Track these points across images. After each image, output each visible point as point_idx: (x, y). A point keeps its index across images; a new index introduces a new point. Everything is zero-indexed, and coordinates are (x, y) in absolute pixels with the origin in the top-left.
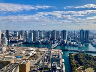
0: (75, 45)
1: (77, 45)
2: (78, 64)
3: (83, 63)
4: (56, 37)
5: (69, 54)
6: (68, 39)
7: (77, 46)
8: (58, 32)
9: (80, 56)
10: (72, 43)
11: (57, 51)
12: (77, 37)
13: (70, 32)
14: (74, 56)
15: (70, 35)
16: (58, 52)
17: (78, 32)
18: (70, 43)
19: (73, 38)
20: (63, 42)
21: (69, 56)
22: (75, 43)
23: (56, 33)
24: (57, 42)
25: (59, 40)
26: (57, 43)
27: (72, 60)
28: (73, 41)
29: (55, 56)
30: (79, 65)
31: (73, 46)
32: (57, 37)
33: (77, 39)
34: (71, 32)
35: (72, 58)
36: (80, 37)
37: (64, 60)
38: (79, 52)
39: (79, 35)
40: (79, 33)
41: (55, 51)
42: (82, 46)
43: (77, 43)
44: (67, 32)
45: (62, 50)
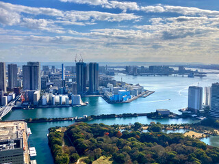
0: (64, 103)
1: (70, 102)
2: (73, 155)
3: (85, 148)
4: (6, 85)
5: (49, 129)
6: (45, 88)
7: (71, 105)
8: (12, 68)
9: (78, 132)
10: (57, 98)
11: (13, 128)
12: (70, 80)
13: (50, 68)
14: (63, 135)
15: (50, 76)
16: (15, 130)
17: (72, 67)
18: (51, 100)
19: (58, 86)
20: (31, 99)
21: (50, 136)
22: (64, 98)
23: (6, 71)
24: (12, 100)
25: (17, 92)
26: (12, 103)
27: (57, 146)
28: (58, 94)
29: (7, 142)
30: (77, 154)
31: (61, 106)
32: (10, 83)
33: (70, 86)
34: (53, 67)
35: (58, 139)
36: (78, 82)
37: (35, 152)
38: (77, 121)
39: (75, 76)
40: (74, 70)
41: (5, 128)
42: (82, 104)
43: (70, 98)
44: (41, 69)
45: (27, 121)
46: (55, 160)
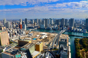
0: (80, 32)
1: (83, 31)
2: (81, 47)
3: (86, 46)
4: (64, 25)
5: (75, 38)
6: (75, 26)
7: (83, 32)
8: (66, 20)
9: (84, 41)
10: (78, 30)
11: (65, 36)
12: (83, 24)
13: (77, 20)
14: (79, 41)
15: (77, 23)
16: (65, 37)
17: (85, 20)
18: (76, 30)
19: (79, 26)
20: (71, 29)
21: (75, 40)
22: (81, 30)
23: (64, 21)
24: (65, 29)
25: (67, 27)
26: (65, 30)
27: (77, 44)
28: (79, 28)
29: (63, 40)
31: (79, 32)
33: (83, 26)
34: (78, 20)
35: (77, 42)
36: (86, 25)
37: (70, 44)
38: (84, 37)
39: (85, 23)
40: (85, 21)
41: (63, 36)
42: (87, 32)
43: (83, 30)
44: (74, 20)
45: (69, 35)
46: (75, 47)
